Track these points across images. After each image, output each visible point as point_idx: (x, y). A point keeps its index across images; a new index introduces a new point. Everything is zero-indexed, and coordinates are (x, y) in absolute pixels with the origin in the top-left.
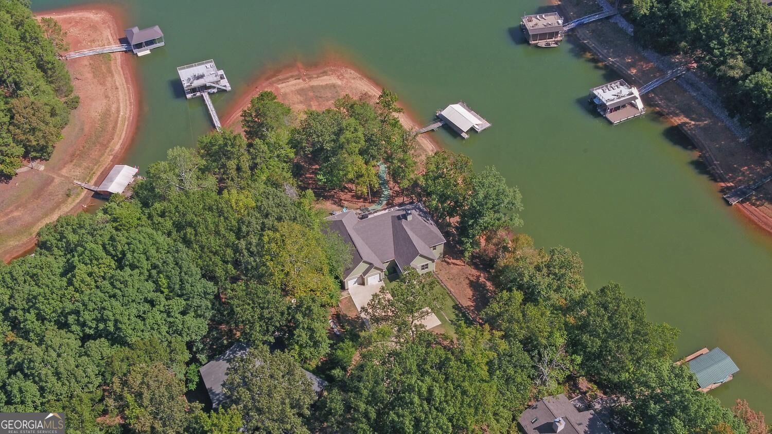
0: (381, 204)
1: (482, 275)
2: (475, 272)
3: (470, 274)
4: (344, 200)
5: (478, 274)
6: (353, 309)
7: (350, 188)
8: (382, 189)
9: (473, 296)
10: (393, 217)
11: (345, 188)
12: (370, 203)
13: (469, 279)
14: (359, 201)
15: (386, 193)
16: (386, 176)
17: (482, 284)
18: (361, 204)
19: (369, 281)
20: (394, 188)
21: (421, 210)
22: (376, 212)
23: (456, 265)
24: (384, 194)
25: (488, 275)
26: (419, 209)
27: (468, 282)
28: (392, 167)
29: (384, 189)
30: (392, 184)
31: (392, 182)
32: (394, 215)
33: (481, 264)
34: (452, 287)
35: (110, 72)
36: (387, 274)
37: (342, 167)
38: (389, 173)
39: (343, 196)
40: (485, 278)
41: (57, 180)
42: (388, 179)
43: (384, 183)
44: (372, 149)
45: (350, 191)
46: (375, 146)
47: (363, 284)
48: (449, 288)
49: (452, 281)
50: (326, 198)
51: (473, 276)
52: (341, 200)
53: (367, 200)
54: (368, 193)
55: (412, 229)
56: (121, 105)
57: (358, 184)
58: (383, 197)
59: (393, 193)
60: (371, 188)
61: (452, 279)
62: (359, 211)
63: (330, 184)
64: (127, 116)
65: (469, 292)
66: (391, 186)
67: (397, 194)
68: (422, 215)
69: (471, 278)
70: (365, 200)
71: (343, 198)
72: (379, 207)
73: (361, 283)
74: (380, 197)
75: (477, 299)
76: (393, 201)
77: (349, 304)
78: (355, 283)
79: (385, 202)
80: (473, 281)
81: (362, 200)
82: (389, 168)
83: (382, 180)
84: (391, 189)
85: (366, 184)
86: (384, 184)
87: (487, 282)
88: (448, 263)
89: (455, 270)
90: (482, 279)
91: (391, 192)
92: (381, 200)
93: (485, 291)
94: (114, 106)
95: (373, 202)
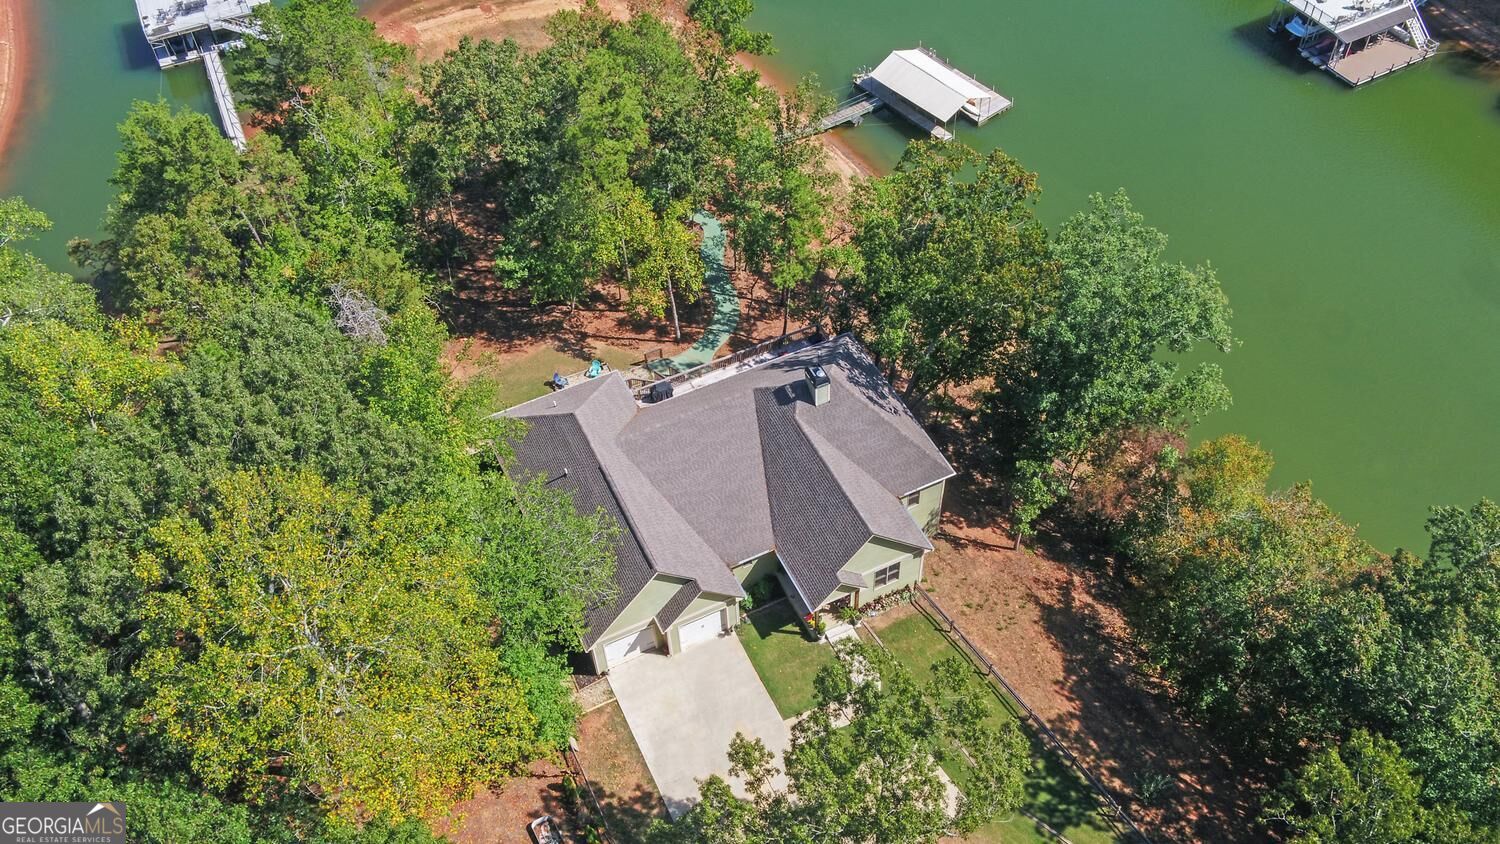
0: (713, 344)
1: (1076, 579)
2: (1049, 570)
3: (1036, 581)
4: (595, 336)
5: (1062, 575)
6: (626, 758)
7: (613, 296)
8: (712, 296)
9: (1068, 671)
10: (760, 393)
11: (596, 297)
12: (676, 341)
13: (1037, 601)
14: (641, 336)
15: (727, 308)
16: (723, 256)
17: (1084, 618)
18: (647, 347)
19: (682, 639)
20: (751, 289)
21: (855, 363)
22: (698, 374)
23: (985, 546)
24: (720, 312)
25: (1097, 577)
26: (848, 357)
27: (1034, 612)
28: (742, 225)
29: (719, 297)
30: (743, 278)
31: (743, 275)
32: (763, 385)
33: (1065, 538)
34: (986, 639)
36: (750, 605)
37: (577, 229)
38: (734, 244)
39: (590, 322)
40: (1088, 593)
42: (732, 264)
43: (721, 277)
44: (675, 161)
45: (614, 308)
46: (687, 152)
47: (662, 649)
48: (977, 644)
49: (981, 616)
50: (536, 332)
51: (1047, 585)
52: (585, 336)
53: (667, 333)
54: (668, 311)
55: (830, 438)
57: (635, 282)
58: (718, 322)
59: (748, 306)
60: (677, 290)
61: (980, 606)
62: (641, 373)
63: (543, 284)
65: (1050, 658)
66: (740, 284)
67: (763, 311)
68: (862, 380)
69: (1046, 598)
70: (662, 333)
71: (590, 330)
72: (707, 356)
73: (656, 644)
74: (710, 322)
75: (1081, 681)
76: (749, 332)
77: (612, 737)
78: (632, 648)
79: (725, 338)
80: (1050, 607)
81: (650, 334)
82: (732, 227)
83: (712, 269)
84: (741, 296)
85: (661, 279)
86: (721, 279)
87: (1100, 608)
88: (956, 543)
89: (983, 568)
90: (1080, 598)
91: (741, 305)
92: (711, 332)
93: (1102, 647)
95: (687, 339)
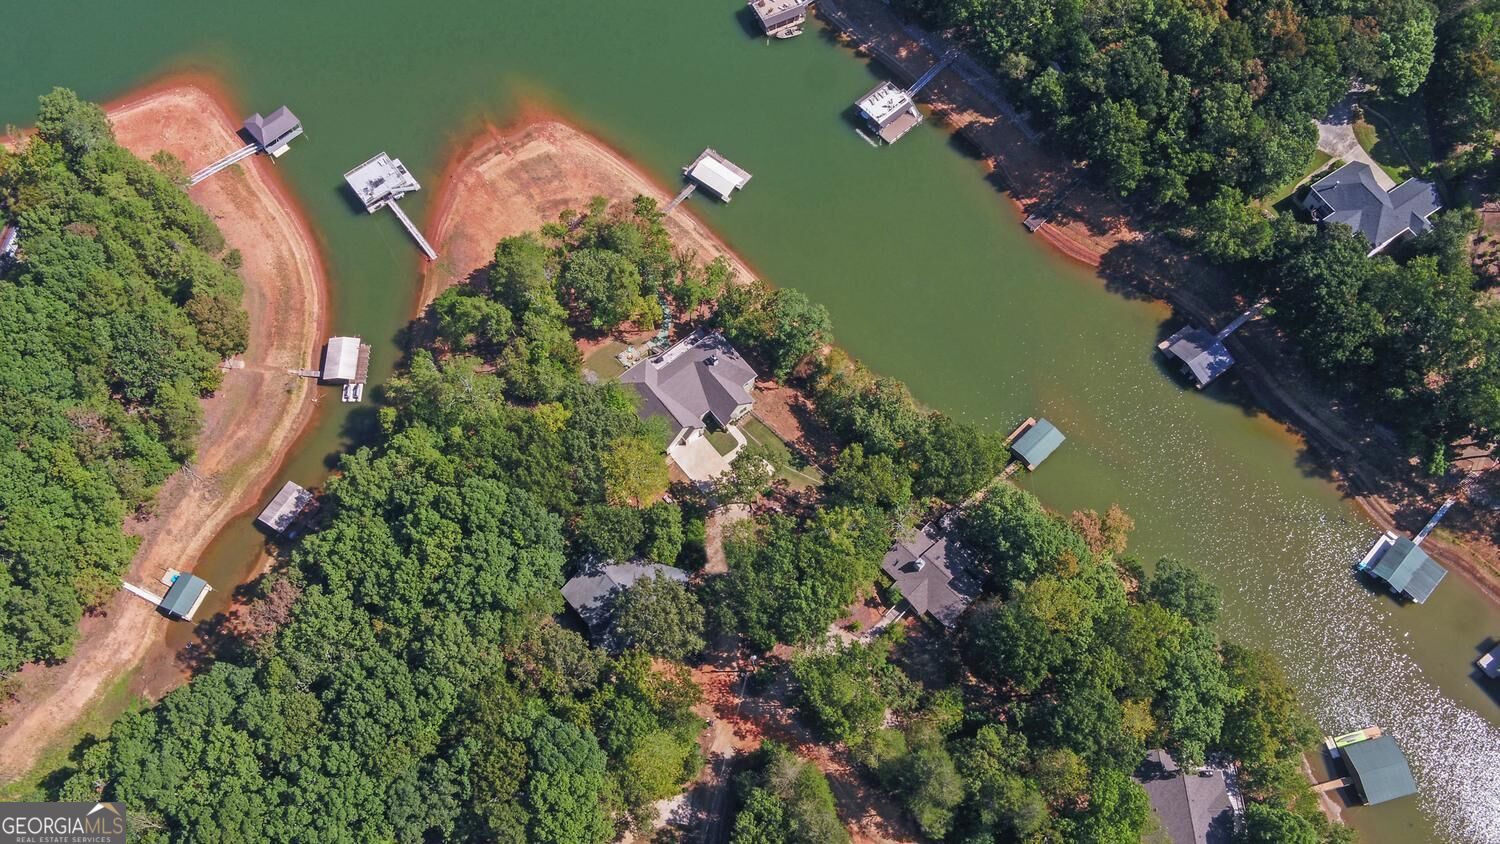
1: (799, 393)
2: (790, 392)
3: (787, 397)
5: (794, 393)
9: (799, 424)
10: (696, 363)
13: (788, 404)
17: (802, 406)
19: (690, 440)
21: (722, 344)
22: (670, 349)
23: (770, 388)
25: (805, 391)
27: (787, 408)
32: (697, 360)
34: (773, 421)
35: (252, 193)
36: (707, 429)
40: (802, 397)
41: (268, 375)
47: (685, 444)
48: (770, 423)
49: (771, 414)
51: (790, 398)
55: (720, 374)
56: (291, 243)
61: (771, 410)
64: (306, 258)
65: (793, 422)
69: (790, 402)
75: (803, 425)
78: (676, 446)
80: (792, 405)
87: (806, 401)
88: (762, 390)
89: (770, 396)
90: (799, 399)
93: (808, 413)
94: (284, 247)
